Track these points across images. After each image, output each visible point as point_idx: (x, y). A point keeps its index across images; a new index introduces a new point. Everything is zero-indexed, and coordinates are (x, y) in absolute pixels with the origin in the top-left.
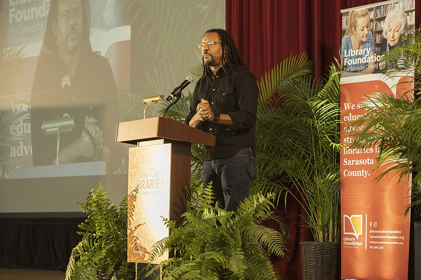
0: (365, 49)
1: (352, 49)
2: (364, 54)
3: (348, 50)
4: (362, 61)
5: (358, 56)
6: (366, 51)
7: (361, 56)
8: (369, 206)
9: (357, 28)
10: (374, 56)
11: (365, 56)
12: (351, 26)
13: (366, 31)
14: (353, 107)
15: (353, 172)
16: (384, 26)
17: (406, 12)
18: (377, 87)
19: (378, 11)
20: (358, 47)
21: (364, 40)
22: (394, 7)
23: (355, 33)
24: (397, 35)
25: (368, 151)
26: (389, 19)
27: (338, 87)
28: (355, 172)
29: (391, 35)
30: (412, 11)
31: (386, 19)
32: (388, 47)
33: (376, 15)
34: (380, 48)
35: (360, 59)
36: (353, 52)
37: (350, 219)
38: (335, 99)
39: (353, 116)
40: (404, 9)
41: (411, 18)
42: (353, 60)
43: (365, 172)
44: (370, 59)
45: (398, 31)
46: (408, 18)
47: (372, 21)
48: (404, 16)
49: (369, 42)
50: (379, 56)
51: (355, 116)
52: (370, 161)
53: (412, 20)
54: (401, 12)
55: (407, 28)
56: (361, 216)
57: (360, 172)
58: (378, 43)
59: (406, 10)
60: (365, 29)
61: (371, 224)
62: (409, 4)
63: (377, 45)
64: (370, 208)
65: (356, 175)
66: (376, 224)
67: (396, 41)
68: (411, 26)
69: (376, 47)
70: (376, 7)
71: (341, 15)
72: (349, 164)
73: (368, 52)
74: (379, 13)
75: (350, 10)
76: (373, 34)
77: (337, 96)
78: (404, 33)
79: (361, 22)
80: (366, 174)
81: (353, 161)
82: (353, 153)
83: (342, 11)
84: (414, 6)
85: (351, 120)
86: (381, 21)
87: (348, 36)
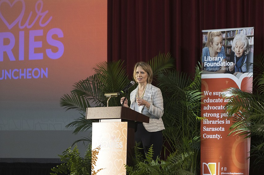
0: (219, 57)
1: (210, 57)
2: (218, 60)
3: (207, 57)
4: (217, 65)
5: (214, 62)
6: (220, 59)
7: (217, 62)
8: (221, 157)
9: (213, 43)
10: (225, 62)
11: (219, 62)
12: (209, 42)
13: (220, 46)
14: (211, 94)
15: (210, 135)
16: (233, 44)
17: (248, 37)
18: (227, 82)
19: (228, 34)
20: (214, 55)
21: (219, 51)
22: (239, 32)
23: (212, 46)
24: (241, 51)
25: (221, 123)
26: (236, 40)
27: (200, 80)
28: (212, 135)
29: (237, 50)
30: (251, 36)
31: (234, 39)
32: (235, 58)
33: (227, 36)
34: (230, 58)
35: (216, 63)
36: (210, 59)
37: (208, 165)
38: (198, 88)
39: (210, 100)
40: (246, 35)
41: (251, 40)
42: (211, 63)
43: (219, 135)
44: (222, 64)
45: (242, 48)
46: (249, 40)
47: (224, 39)
48: (247, 39)
49: (222, 53)
50: (229, 63)
51: (212, 100)
52: (222, 129)
53: (252, 42)
54: (245, 36)
55: (248, 47)
56: (215, 164)
57: (215, 135)
58: (229, 54)
59: (248, 35)
60: (219, 44)
61: (222, 169)
62: (250, 32)
63: (227, 55)
64: (221, 158)
65: (212, 137)
66: (225, 169)
67: (241, 54)
68: (251, 46)
69: (226, 56)
70: (227, 31)
71: (202, 33)
72: (207, 130)
73: (221, 59)
74: (229, 35)
75: (209, 31)
76: (224, 48)
77: (199, 86)
78: (247, 50)
79: (217, 39)
80: (219, 137)
81: (210, 128)
82: (210, 123)
83: (203, 31)
84: (253, 33)
85: (209, 102)
86: (230, 40)
87: (207, 48)
